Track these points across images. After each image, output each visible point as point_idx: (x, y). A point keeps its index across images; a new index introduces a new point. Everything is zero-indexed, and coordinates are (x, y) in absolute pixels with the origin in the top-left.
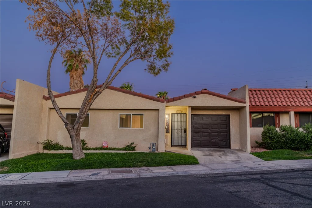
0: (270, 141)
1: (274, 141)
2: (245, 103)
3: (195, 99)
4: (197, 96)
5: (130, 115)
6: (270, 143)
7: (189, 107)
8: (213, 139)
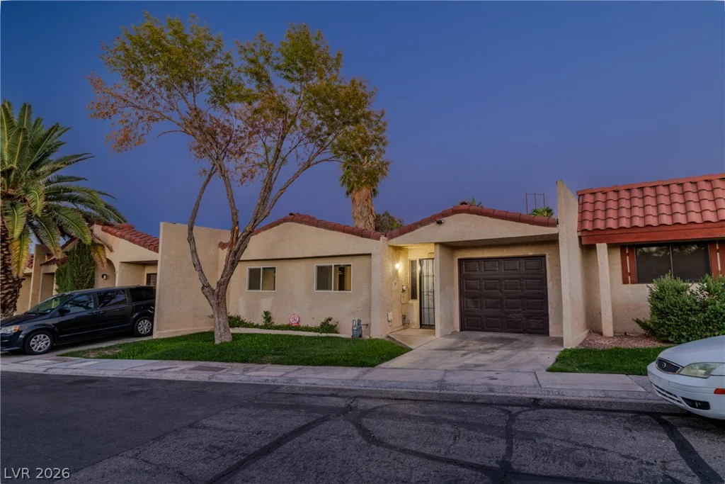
2: (555, 225)
3: (442, 227)
4: (444, 220)
5: (331, 267)
7: (436, 244)
8: (510, 313)
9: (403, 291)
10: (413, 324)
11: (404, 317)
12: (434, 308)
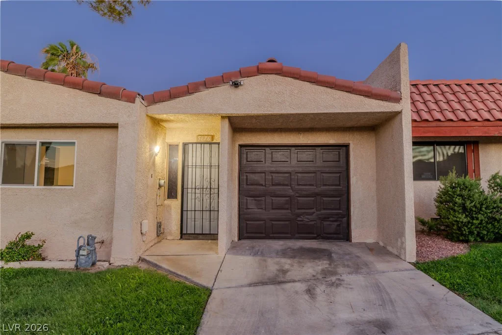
0: (465, 220)
1: (477, 219)
2: (398, 100)
3: (239, 91)
4: (244, 81)
5: (35, 145)
6: (466, 224)
7: (223, 117)
8: (301, 215)
9: (160, 186)
10: (171, 234)
11: (159, 225)
12: (218, 211)
